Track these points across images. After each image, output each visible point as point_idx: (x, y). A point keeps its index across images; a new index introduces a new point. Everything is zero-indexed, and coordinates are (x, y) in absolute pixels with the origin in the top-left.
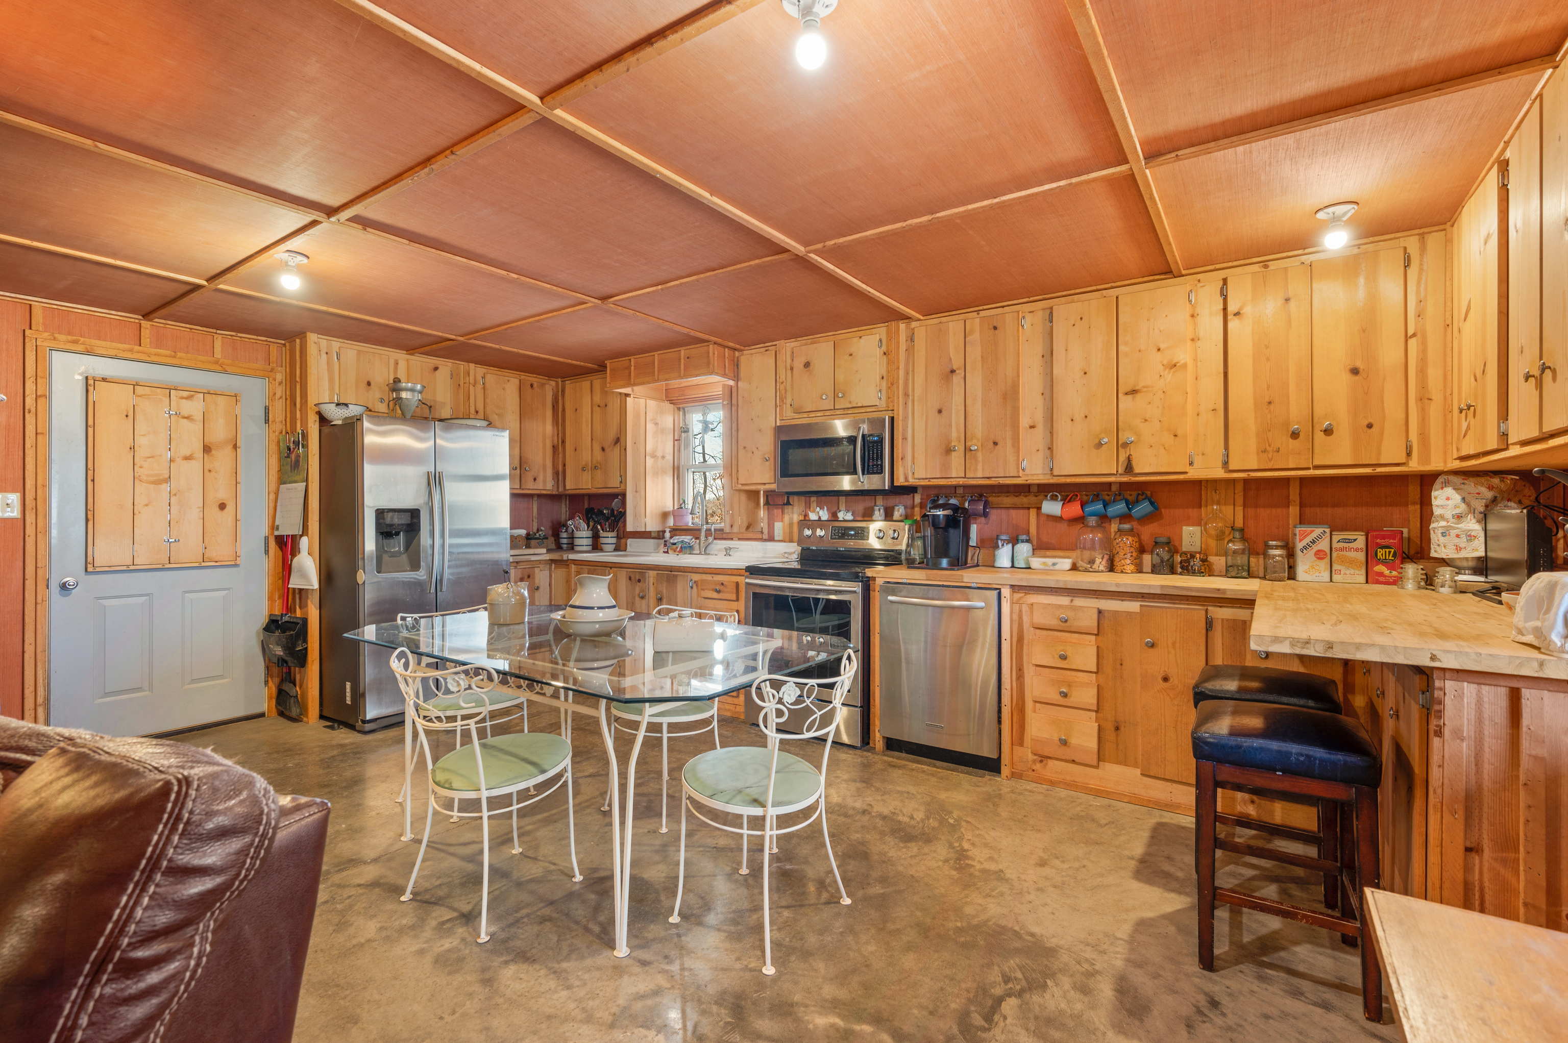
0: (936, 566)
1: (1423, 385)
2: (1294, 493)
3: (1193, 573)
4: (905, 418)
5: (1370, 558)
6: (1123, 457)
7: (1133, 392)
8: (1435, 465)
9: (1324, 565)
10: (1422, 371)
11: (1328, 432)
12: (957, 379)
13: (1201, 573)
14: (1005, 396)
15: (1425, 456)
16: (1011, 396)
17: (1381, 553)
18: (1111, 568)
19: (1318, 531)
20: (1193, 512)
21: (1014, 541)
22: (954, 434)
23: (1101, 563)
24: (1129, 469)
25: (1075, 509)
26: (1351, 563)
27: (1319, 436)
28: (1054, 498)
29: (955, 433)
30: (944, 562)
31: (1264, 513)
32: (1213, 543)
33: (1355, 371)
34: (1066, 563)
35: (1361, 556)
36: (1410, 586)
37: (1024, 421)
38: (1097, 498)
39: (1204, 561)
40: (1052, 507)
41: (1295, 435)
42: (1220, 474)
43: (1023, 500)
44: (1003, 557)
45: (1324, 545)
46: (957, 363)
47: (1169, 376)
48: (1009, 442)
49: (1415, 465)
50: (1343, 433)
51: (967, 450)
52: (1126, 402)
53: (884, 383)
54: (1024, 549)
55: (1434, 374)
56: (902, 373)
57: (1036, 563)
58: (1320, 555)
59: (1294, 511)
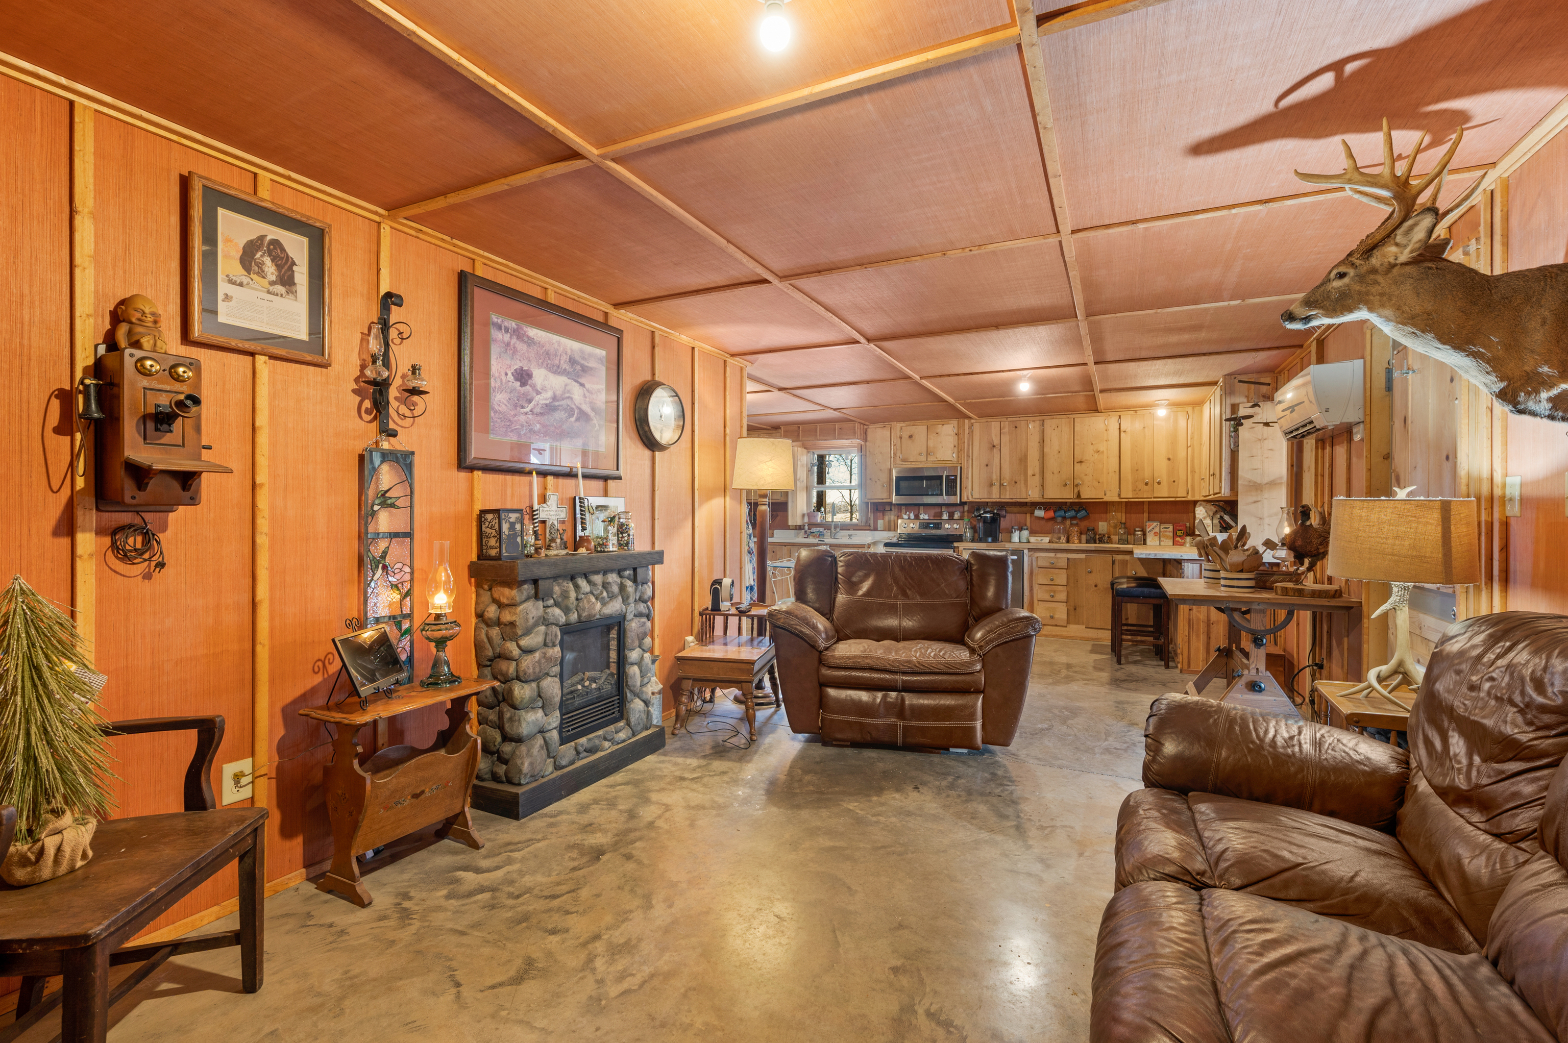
0: (986, 541)
1: (1193, 466)
2: (1146, 508)
3: (1104, 543)
4: (968, 468)
5: (1175, 535)
6: (1076, 491)
7: (1081, 462)
8: (1197, 498)
9: (1157, 538)
10: (1193, 461)
11: (1159, 483)
12: (996, 451)
13: (1107, 543)
14: (1021, 460)
15: (1193, 495)
16: (1023, 460)
17: (1178, 533)
18: (1068, 541)
19: (1155, 524)
20: (1103, 516)
21: (1021, 529)
22: (994, 477)
23: (1063, 539)
24: (1079, 496)
25: (1051, 514)
26: (1167, 537)
27: (1156, 485)
28: (1040, 508)
29: (995, 477)
30: (990, 539)
31: (1134, 516)
32: (1112, 530)
33: (1169, 459)
34: (1047, 540)
35: (1171, 534)
36: (1188, 545)
37: (1030, 472)
38: (1060, 509)
39: (1109, 537)
40: (1039, 513)
41: (1147, 484)
42: (1117, 499)
43: (1024, 509)
44: (1016, 537)
45: (1157, 530)
46: (996, 442)
47: (1096, 455)
48: (1023, 482)
49: (1190, 498)
50: (1164, 483)
51: (1001, 485)
52: (1077, 466)
53: (956, 449)
54: (1025, 533)
55: (1196, 462)
56: (966, 445)
57: (1032, 539)
58: (1156, 534)
59: (1146, 515)
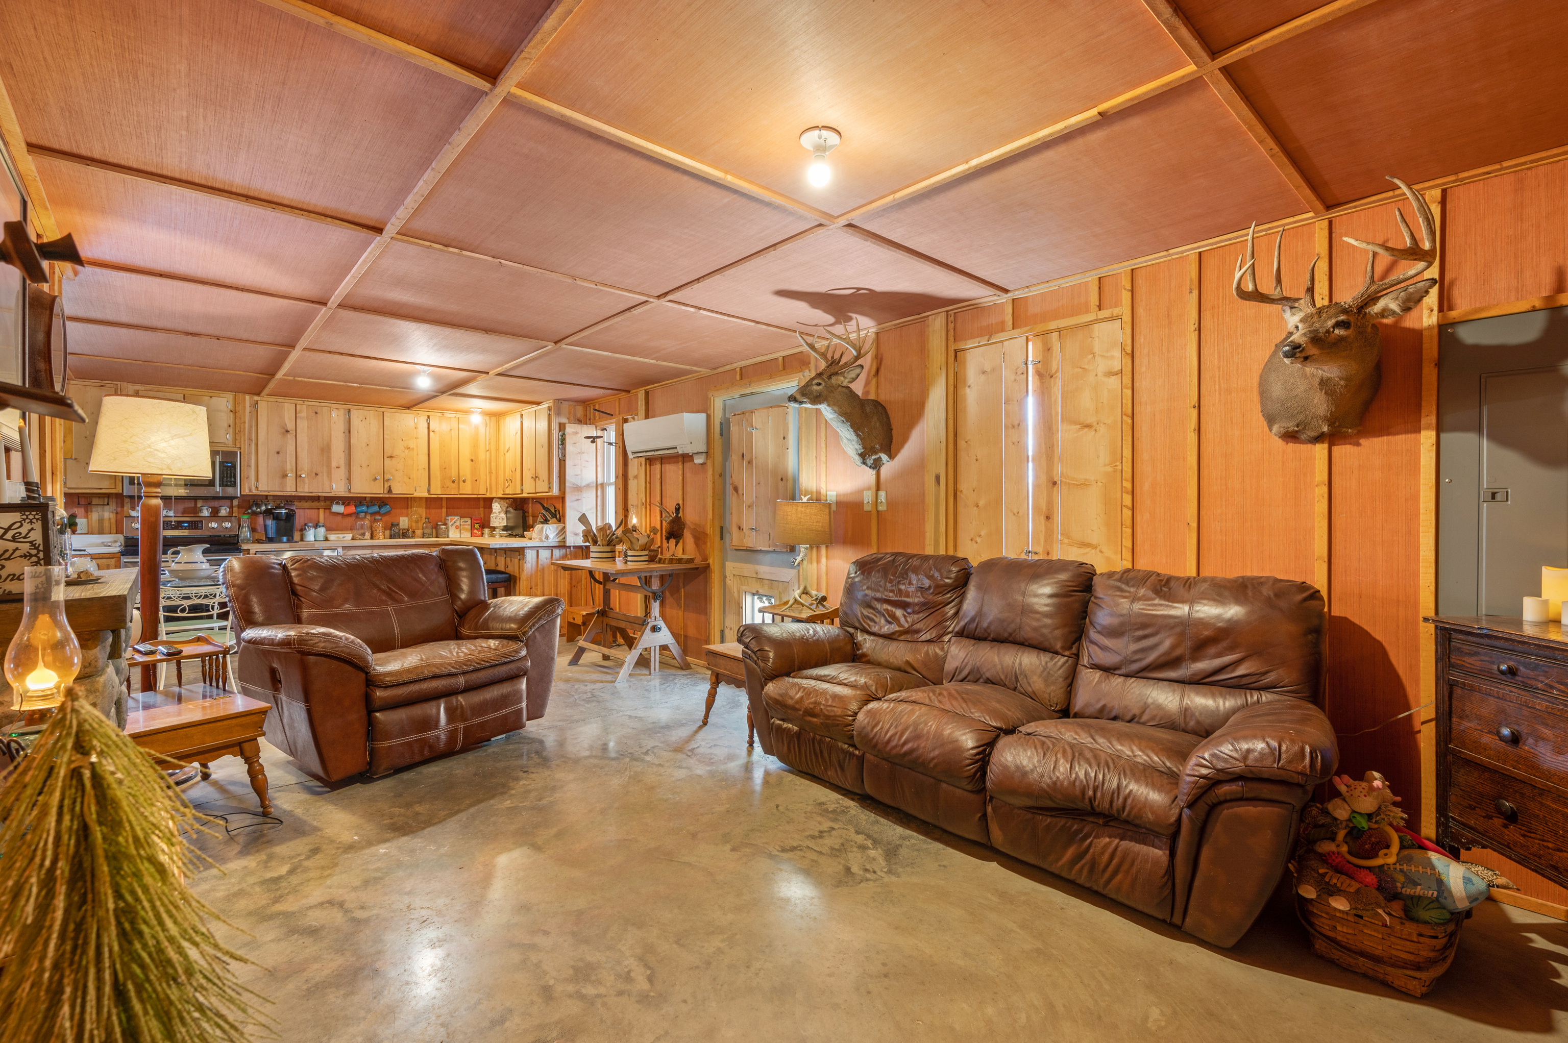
0: (281, 542)
1: (490, 468)
3: (409, 537)
4: (250, 453)
5: (472, 528)
6: (386, 486)
7: (391, 457)
8: (494, 495)
9: (458, 531)
10: (490, 463)
11: (464, 481)
12: (290, 438)
13: (413, 537)
14: (322, 450)
15: (491, 493)
16: (326, 450)
17: (476, 526)
18: (372, 538)
19: (456, 518)
20: (404, 511)
21: (316, 526)
22: (288, 467)
23: (368, 535)
24: (390, 491)
25: (352, 509)
26: (466, 530)
27: (461, 483)
28: (338, 503)
29: (290, 466)
30: (285, 539)
31: (433, 511)
32: (414, 524)
33: (472, 460)
34: (349, 536)
35: (469, 527)
36: (486, 536)
37: (334, 464)
38: (361, 504)
39: (414, 532)
40: (338, 508)
41: (453, 482)
42: (426, 495)
43: (316, 504)
44: (310, 535)
45: (458, 524)
46: (290, 426)
47: (407, 451)
48: (325, 474)
49: (488, 495)
50: (468, 482)
51: (298, 476)
52: (387, 461)
53: (231, 430)
54: (322, 531)
55: (493, 464)
56: (247, 425)
57: (332, 537)
58: (457, 527)
59: (444, 510)
